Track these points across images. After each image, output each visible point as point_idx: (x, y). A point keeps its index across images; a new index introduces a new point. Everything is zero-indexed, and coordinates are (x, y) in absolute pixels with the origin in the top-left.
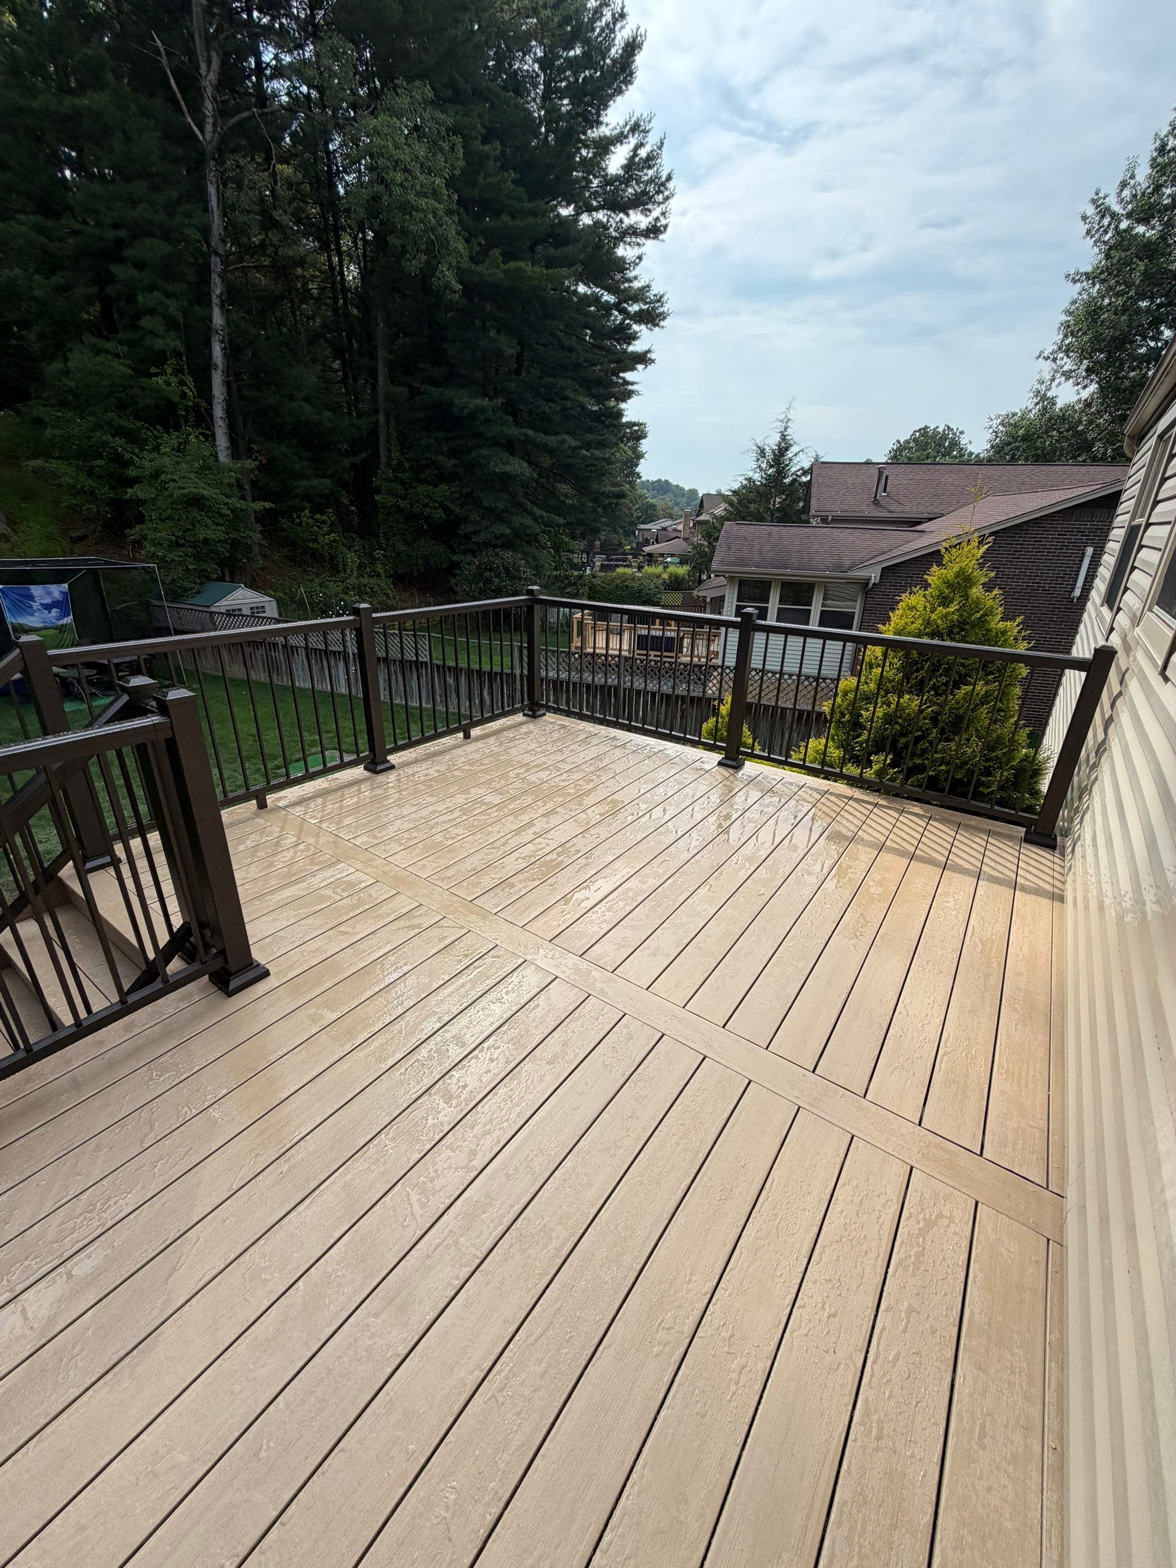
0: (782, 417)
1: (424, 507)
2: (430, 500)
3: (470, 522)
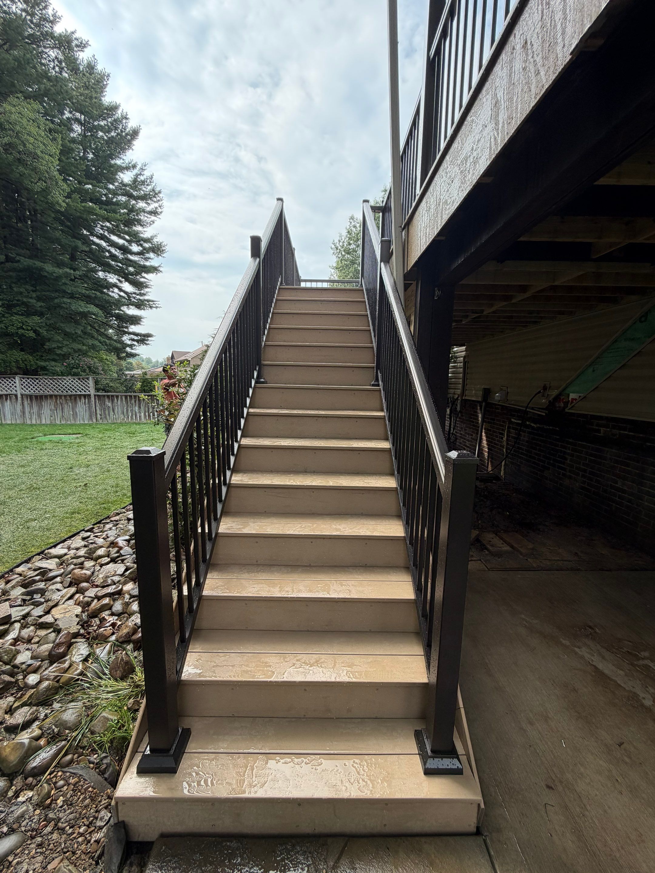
1: (18, 329)
2: (23, 325)
3: (54, 341)
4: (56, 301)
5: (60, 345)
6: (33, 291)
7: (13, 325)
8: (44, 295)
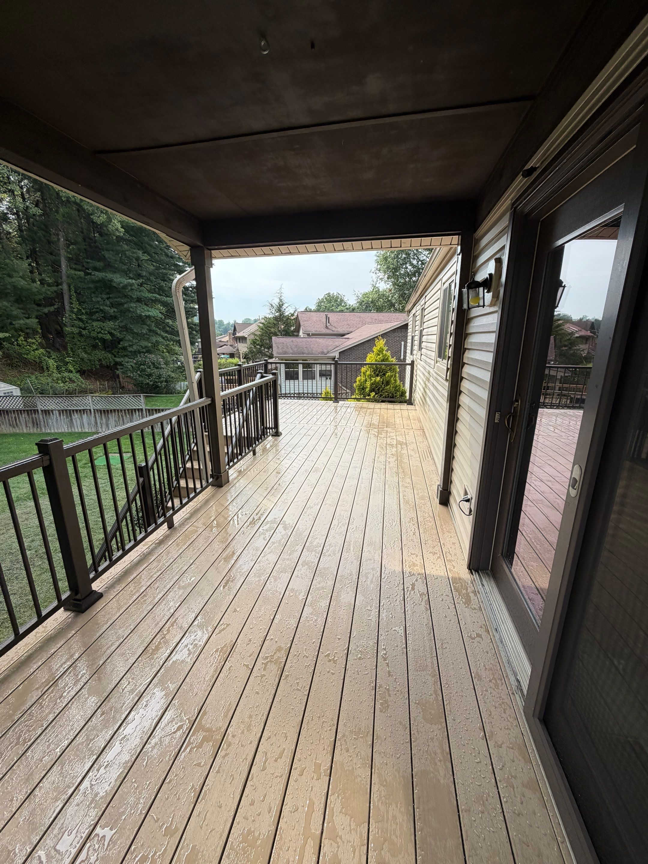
0: (278, 292)
1: (98, 333)
2: (102, 329)
3: (126, 340)
4: (126, 306)
5: (131, 344)
6: (108, 299)
7: (94, 330)
8: (116, 302)
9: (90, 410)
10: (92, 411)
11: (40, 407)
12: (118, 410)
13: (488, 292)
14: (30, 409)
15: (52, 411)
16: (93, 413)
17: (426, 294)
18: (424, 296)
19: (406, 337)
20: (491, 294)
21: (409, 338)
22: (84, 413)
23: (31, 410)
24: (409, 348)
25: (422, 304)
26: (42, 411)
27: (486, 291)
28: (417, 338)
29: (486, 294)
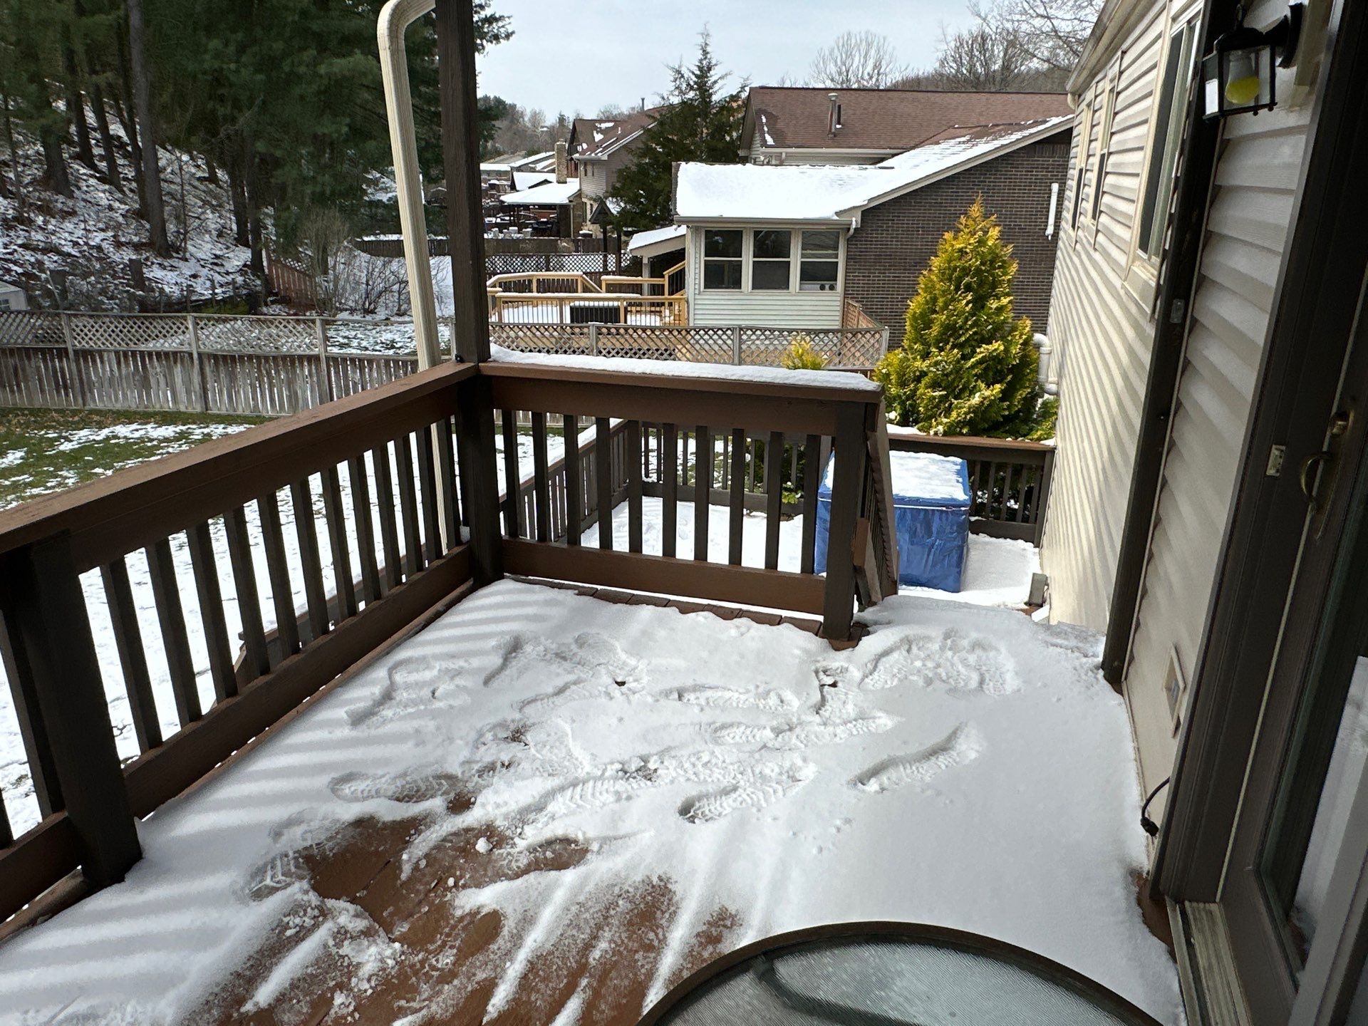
9: (191, 355)
10: (195, 356)
11: (71, 344)
12: (258, 357)
13: (1286, 64)
14: (49, 345)
15: (100, 353)
16: (196, 362)
17: (1124, 47)
18: (1119, 53)
19: (1065, 168)
20: (1293, 70)
21: (1074, 173)
22: (175, 362)
23: (51, 350)
24: (1069, 205)
25: (1110, 76)
26: (76, 352)
27: (1278, 61)
28: (1092, 177)
29: (1280, 72)
